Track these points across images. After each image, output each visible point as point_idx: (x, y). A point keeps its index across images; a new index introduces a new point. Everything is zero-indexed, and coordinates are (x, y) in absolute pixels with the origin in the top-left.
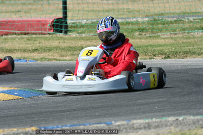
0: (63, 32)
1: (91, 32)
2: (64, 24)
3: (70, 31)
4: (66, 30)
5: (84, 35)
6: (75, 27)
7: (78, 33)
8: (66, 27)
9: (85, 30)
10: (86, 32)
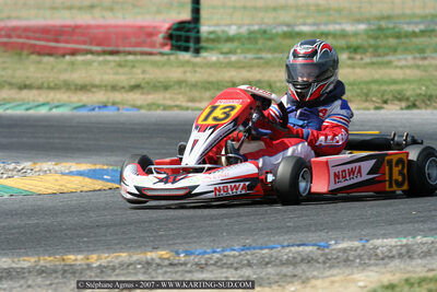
0: (192, 49)
1: (249, 51)
2: (193, 34)
3: (206, 49)
4: (197, 46)
5: (234, 58)
6: (213, 40)
7: (222, 53)
8: (198, 40)
9: (237, 48)
10: (239, 51)
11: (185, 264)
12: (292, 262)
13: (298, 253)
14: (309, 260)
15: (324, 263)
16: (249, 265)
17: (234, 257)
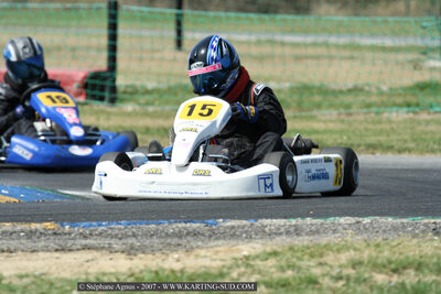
0: (107, 99)
1: (167, 103)
2: (108, 83)
3: (122, 101)
4: (113, 95)
5: (151, 109)
6: (131, 93)
7: (139, 104)
8: (114, 89)
9: (155, 100)
10: (157, 103)
11: (70, 234)
12: (179, 235)
13: (185, 228)
14: (195, 234)
15: (210, 236)
16: (134, 235)
17: (120, 229)
